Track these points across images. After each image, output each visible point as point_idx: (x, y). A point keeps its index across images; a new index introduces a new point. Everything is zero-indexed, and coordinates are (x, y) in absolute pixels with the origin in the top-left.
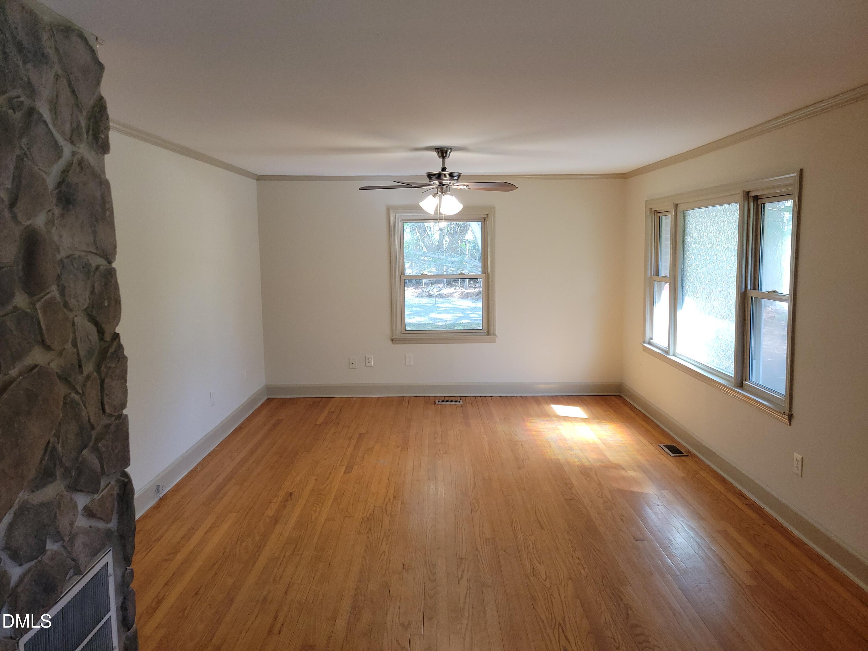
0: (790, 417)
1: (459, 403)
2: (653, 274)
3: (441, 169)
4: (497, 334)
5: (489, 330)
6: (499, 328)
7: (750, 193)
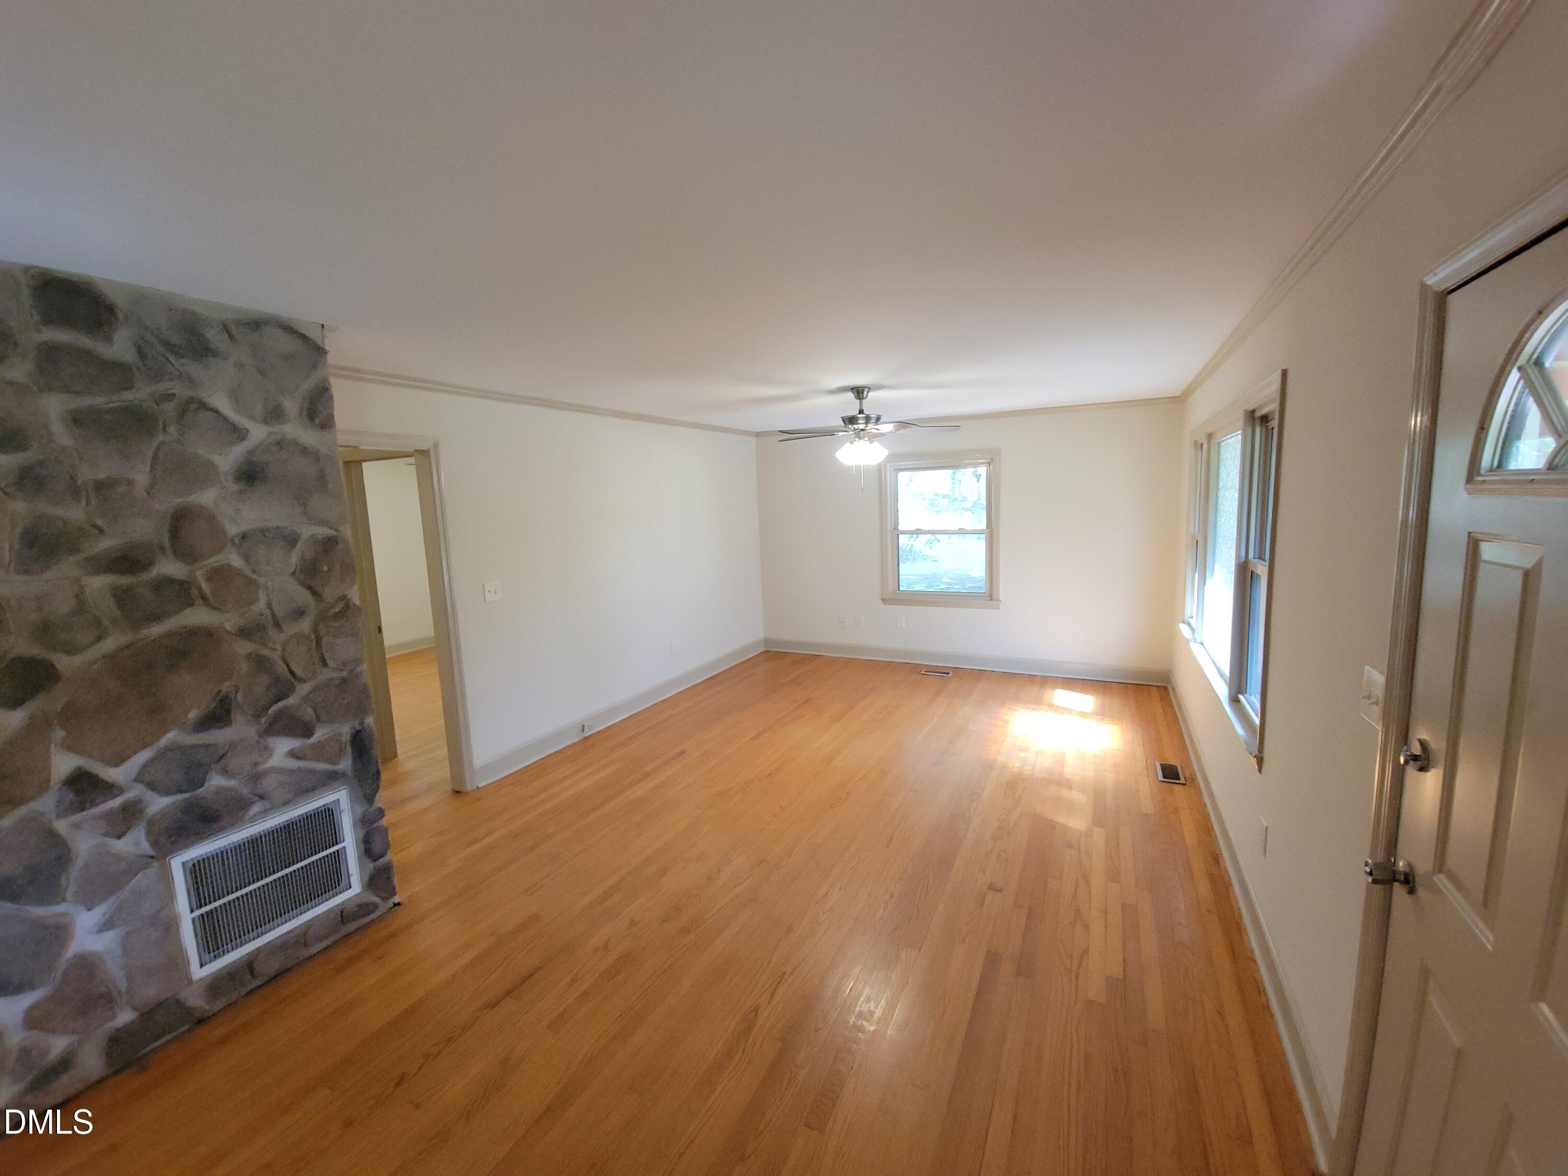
0: (1260, 761)
1: (947, 675)
2: (1197, 531)
3: (858, 412)
4: (1001, 598)
5: (992, 593)
6: (1003, 593)
7: (1257, 411)
